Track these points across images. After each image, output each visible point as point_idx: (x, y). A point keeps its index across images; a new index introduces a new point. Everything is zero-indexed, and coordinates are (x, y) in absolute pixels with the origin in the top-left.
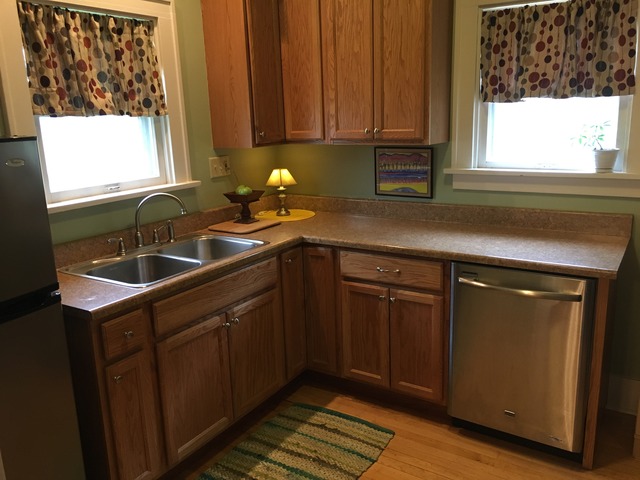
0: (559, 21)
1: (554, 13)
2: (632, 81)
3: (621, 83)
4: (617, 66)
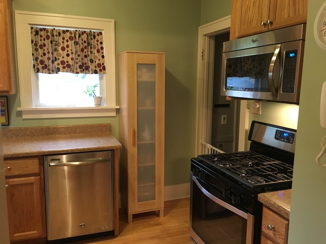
0: (71, 38)
1: (68, 34)
2: (104, 68)
3: (100, 69)
4: (97, 62)
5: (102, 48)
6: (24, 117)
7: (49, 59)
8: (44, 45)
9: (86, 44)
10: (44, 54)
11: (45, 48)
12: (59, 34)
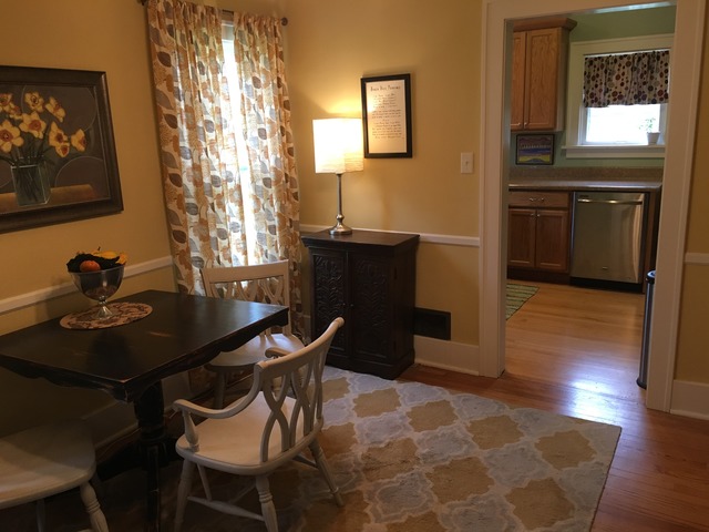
0: (628, 64)
1: (626, 60)
2: (666, 97)
3: (660, 97)
4: (659, 88)
5: (667, 71)
6: (568, 156)
7: (601, 91)
8: (598, 75)
9: (646, 69)
10: (596, 86)
11: (598, 79)
12: (616, 61)
